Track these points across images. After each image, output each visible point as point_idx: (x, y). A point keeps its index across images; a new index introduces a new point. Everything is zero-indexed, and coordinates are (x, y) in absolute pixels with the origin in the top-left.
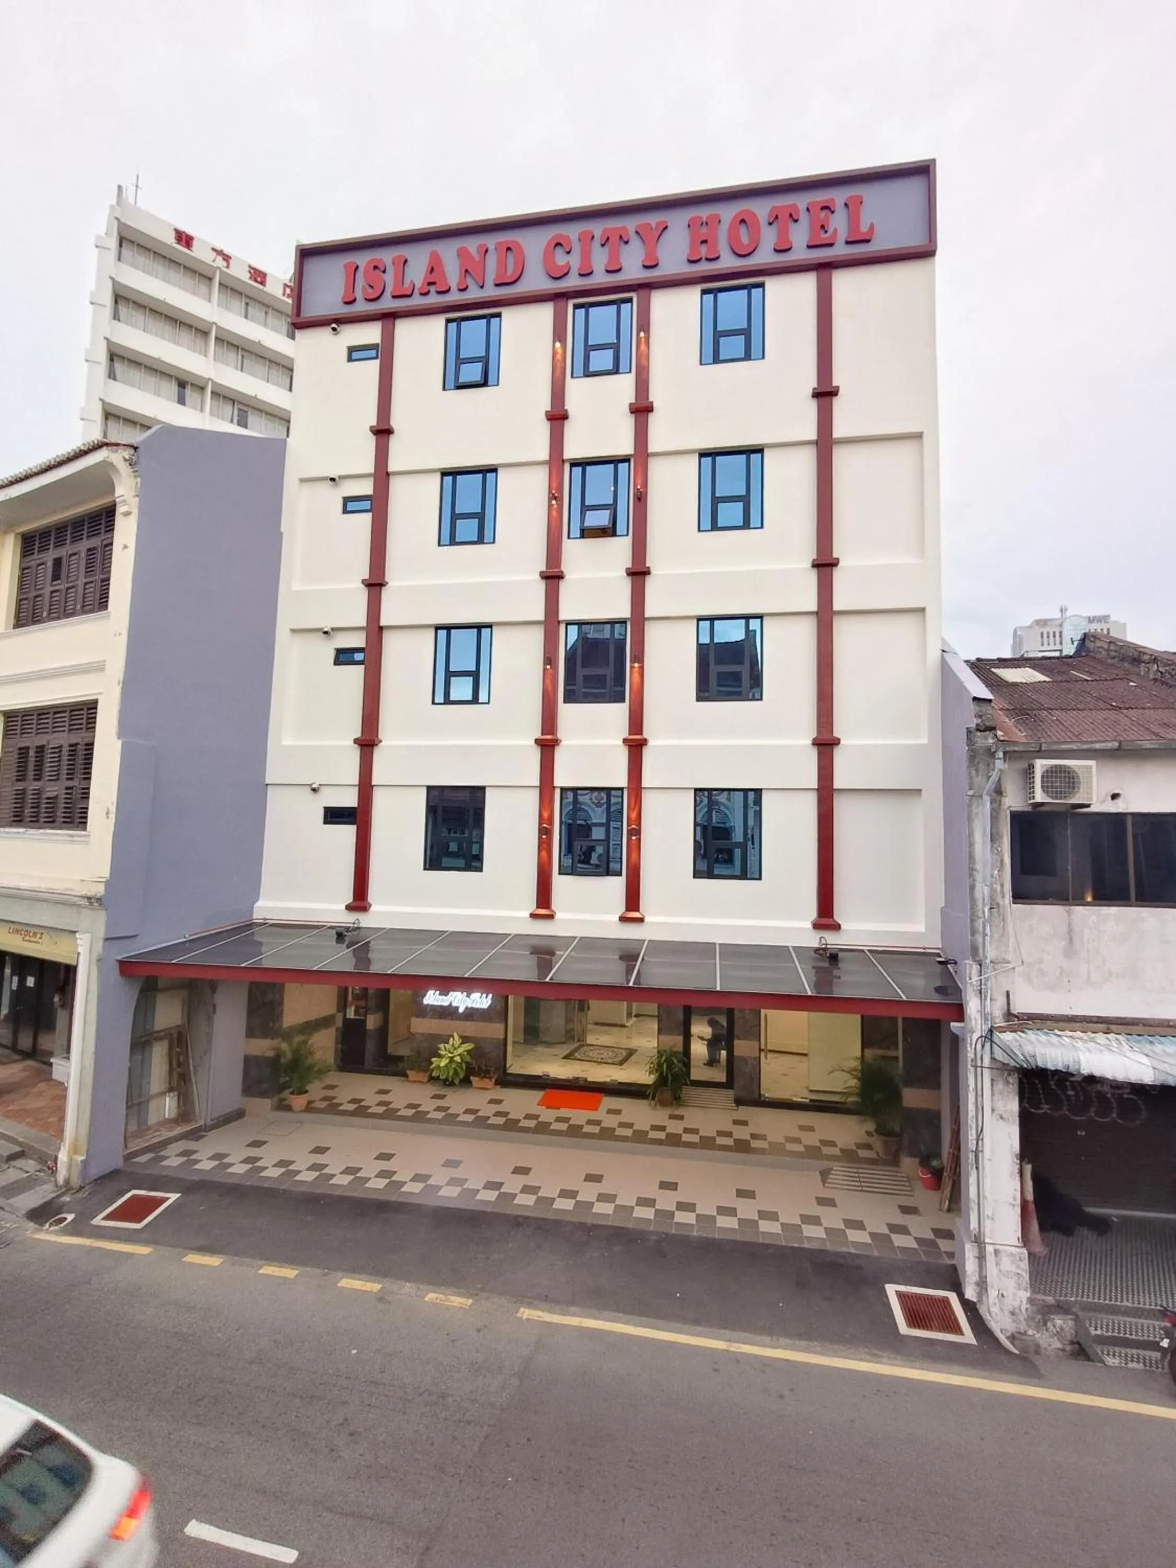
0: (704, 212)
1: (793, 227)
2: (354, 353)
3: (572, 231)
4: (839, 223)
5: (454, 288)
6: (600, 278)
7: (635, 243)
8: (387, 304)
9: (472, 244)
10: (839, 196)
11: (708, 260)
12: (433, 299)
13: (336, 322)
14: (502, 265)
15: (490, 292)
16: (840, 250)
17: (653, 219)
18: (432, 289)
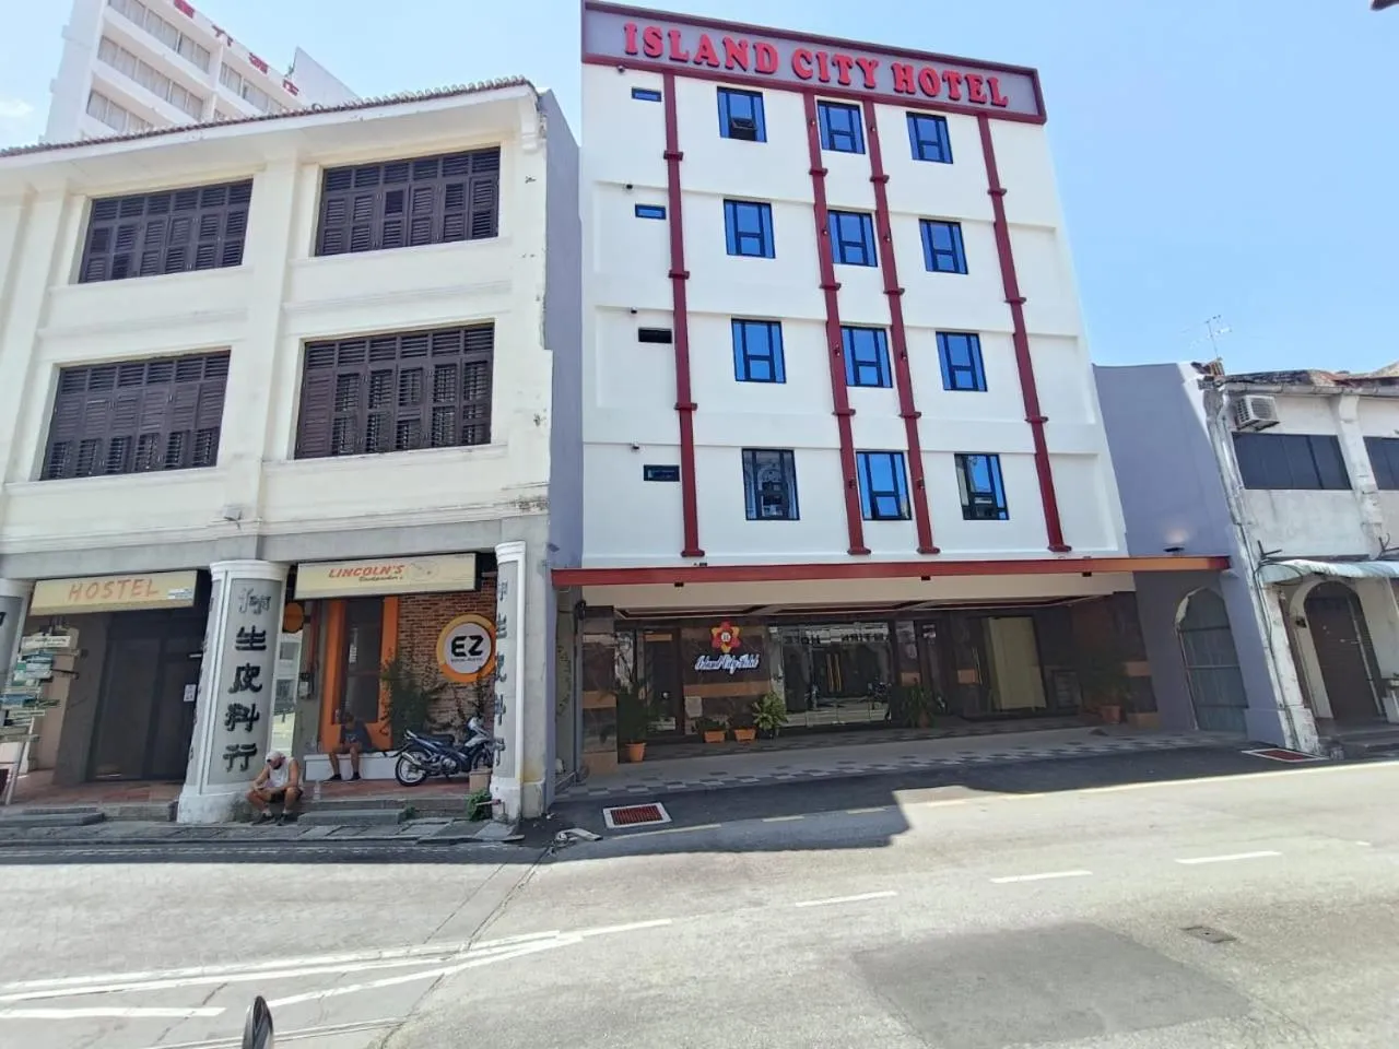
0: (903, 62)
1: (959, 87)
2: (637, 93)
3: (813, 49)
4: (985, 89)
5: (723, 64)
6: (834, 84)
7: (856, 67)
8: (665, 60)
9: (736, 38)
10: (985, 75)
11: (907, 92)
12: (704, 67)
13: (622, 65)
14: (759, 59)
15: (751, 73)
16: (988, 106)
17: (869, 57)
18: (705, 62)
